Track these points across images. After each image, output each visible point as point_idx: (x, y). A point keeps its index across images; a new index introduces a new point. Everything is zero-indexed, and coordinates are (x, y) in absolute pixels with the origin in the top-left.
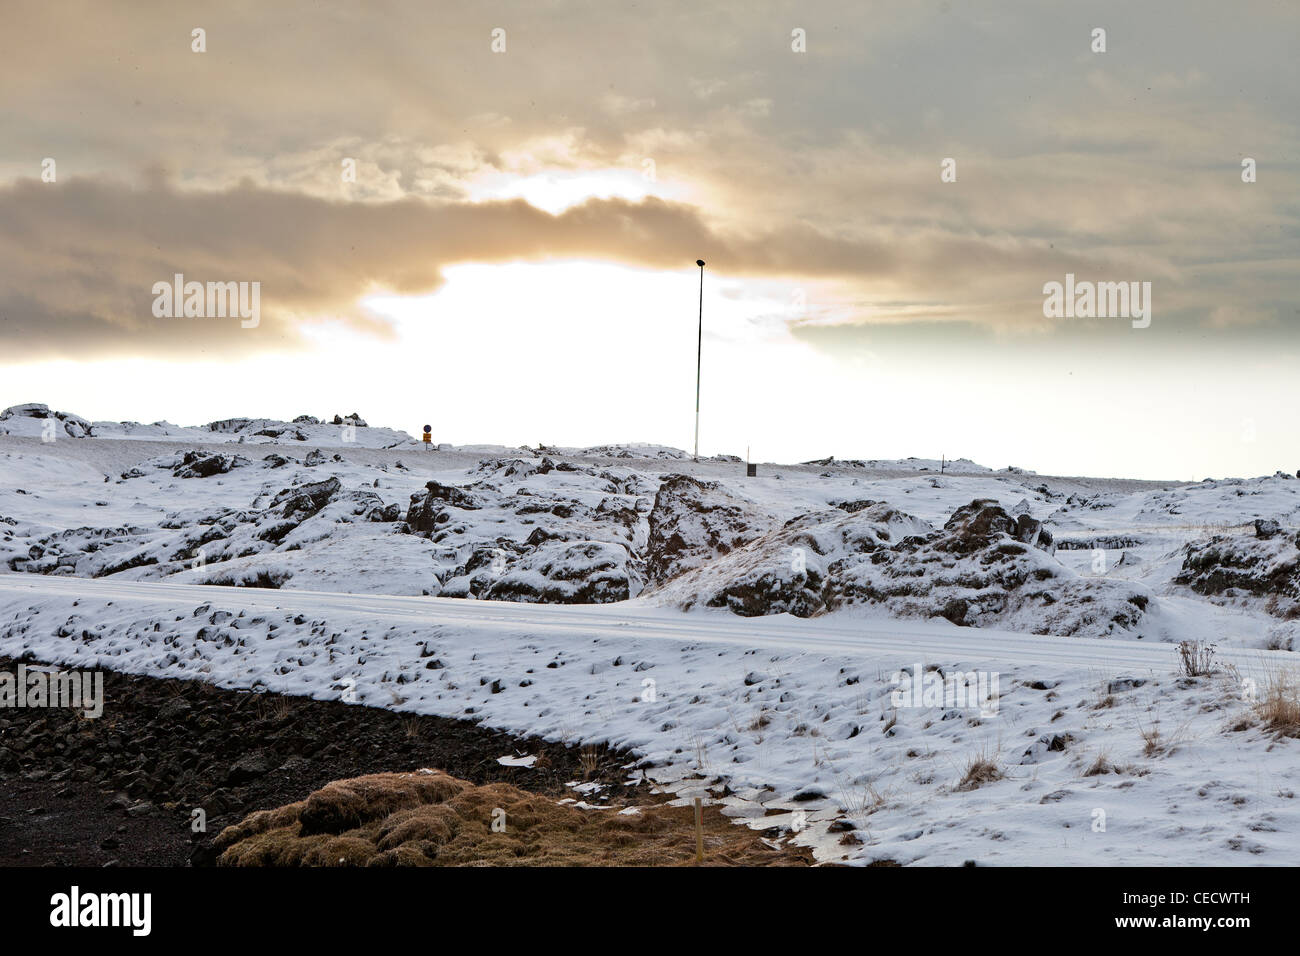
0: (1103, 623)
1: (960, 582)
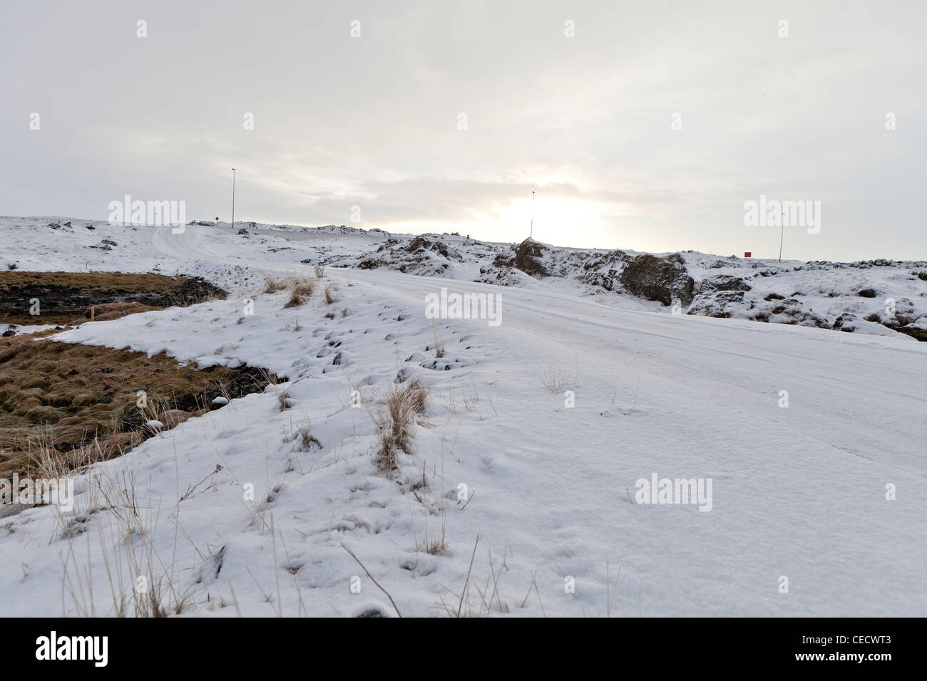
0: (432, 272)
1: (406, 260)
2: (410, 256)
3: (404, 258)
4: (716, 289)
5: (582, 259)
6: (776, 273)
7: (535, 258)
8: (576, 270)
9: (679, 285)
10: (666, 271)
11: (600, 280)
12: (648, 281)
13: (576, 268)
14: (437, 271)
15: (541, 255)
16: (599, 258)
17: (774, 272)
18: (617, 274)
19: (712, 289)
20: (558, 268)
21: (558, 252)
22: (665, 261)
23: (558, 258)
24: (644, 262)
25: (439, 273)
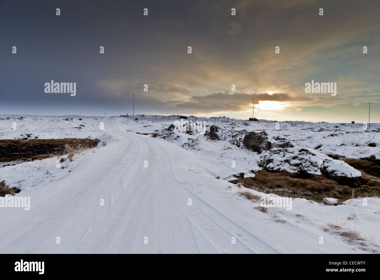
0: (173, 139)
2: (168, 132)
3: (165, 133)
4: (278, 147)
5: (232, 133)
6: (337, 135)
7: (216, 132)
8: (229, 137)
9: (264, 145)
10: (259, 139)
11: (235, 142)
12: (252, 143)
13: (230, 137)
14: (175, 139)
15: (218, 131)
16: (238, 133)
17: (336, 134)
18: (242, 140)
19: (277, 147)
20: (223, 137)
21: (224, 130)
22: (259, 134)
23: (224, 133)
24: (250, 135)
25: (175, 140)
